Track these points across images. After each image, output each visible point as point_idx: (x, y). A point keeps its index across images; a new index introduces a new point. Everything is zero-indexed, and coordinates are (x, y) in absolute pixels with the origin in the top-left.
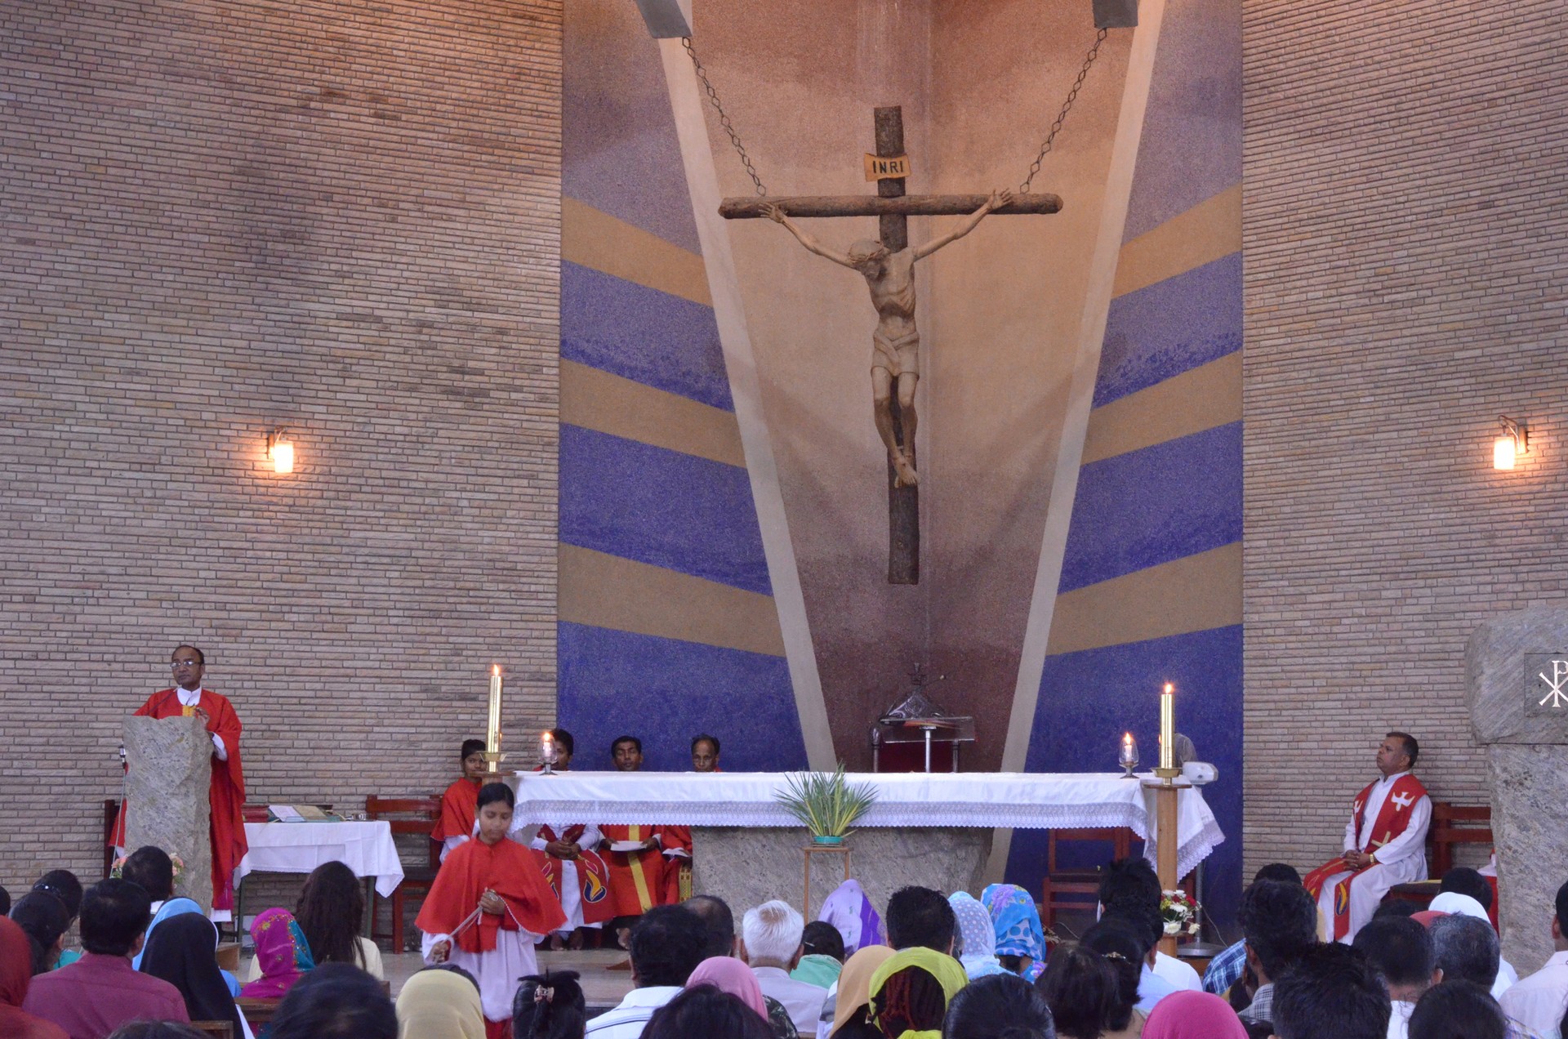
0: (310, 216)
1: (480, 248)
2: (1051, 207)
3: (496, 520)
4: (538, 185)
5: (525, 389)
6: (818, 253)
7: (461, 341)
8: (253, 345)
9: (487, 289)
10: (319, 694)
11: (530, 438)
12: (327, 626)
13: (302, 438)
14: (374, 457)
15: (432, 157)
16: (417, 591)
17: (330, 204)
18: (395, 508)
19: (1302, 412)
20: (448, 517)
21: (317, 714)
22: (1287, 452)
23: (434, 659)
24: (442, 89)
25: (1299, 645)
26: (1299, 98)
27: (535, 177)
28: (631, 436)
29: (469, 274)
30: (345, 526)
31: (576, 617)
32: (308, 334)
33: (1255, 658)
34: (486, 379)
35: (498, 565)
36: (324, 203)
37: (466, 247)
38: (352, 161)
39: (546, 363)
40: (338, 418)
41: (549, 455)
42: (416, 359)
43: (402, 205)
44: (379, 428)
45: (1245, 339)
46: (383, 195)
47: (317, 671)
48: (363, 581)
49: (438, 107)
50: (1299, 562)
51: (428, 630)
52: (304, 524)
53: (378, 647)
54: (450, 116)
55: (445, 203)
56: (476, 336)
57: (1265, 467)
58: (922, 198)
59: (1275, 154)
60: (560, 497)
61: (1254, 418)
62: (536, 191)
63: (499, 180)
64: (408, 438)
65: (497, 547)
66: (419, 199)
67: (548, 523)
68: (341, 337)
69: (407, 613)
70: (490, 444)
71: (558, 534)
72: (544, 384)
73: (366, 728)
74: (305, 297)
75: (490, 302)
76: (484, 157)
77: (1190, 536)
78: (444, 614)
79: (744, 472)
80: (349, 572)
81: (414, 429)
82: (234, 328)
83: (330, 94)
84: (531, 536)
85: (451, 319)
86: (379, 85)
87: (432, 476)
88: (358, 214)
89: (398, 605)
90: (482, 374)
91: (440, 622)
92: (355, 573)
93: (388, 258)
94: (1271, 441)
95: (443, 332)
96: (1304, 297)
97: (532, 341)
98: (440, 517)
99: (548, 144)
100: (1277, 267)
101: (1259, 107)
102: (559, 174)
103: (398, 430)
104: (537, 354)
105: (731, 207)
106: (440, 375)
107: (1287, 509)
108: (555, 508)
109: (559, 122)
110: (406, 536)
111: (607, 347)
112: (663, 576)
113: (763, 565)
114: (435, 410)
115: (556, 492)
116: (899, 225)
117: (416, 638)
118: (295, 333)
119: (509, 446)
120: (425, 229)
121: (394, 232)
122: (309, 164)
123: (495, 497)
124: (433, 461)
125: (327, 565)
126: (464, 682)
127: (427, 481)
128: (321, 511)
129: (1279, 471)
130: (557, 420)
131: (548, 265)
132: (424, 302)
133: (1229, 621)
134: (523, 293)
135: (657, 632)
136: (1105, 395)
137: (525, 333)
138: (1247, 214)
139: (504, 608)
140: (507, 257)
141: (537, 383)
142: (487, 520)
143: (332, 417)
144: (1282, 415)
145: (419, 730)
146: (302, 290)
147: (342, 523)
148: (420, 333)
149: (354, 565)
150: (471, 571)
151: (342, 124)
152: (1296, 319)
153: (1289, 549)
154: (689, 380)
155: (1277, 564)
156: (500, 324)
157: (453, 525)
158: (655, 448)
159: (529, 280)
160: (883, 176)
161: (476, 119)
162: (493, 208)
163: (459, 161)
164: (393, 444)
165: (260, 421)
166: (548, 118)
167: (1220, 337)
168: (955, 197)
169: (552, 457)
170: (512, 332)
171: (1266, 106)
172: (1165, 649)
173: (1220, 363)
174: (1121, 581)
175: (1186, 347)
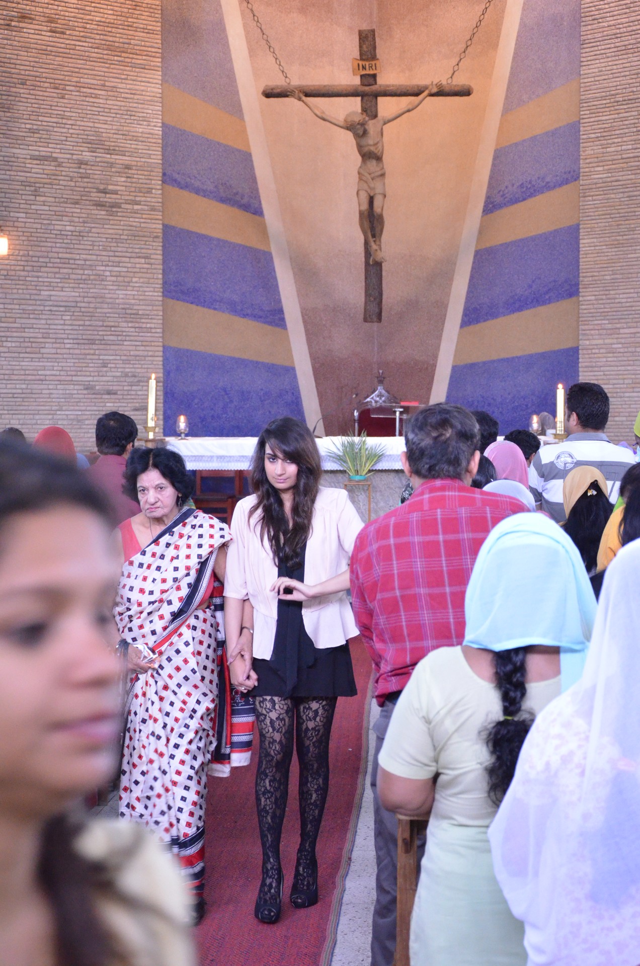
0: (13, 94)
1: (114, 115)
2: (465, 92)
3: (127, 284)
4: (148, 76)
5: (142, 203)
6: (324, 120)
7: (104, 173)
9: (119, 141)
10: (25, 391)
11: (146, 234)
12: (28, 350)
13: (11, 233)
14: (54, 245)
15: (85, 58)
16: (81, 328)
17: (25, 87)
18: (67, 277)
19: (617, 219)
20: (98, 282)
21: (23, 404)
22: (607, 243)
23: (91, 369)
24: (90, 15)
25: (615, 359)
26: (618, 26)
27: (146, 71)
28: (203, 231)
29: (108, 131)
30: (38, 288)
31: (174, 343)
32: (14, 168)
33: (586, 367)
34: (119, 197)
35: (128, 311)
36: (21, 86)
37: (105, 114)
38: (37, 60)
39: (154, 186)
40: (32, 220)
41: (157, 244)
42: (78, 184)
43: (68, 88)
44: (57, 227)
45: (581, 174)
46: (57, 81)
47: (23, 377)
48: (49, 322)
49: (88, 26)
50: (615, 309)
51: (87, 352)
52: (14, 286)
53: (58, 362)
54: (95, 32)
55: (92, 86)
56: (113, 170)
57: (595, 251)
58: (388, 86)
59: (601, 61)
60: (163, 270)
61: (586, 222)
62: (147, 80)
63: (125, 73)
64: (74, 234)
65: (127, 301)
66: (78, 84)
67: (157, 286)
68: (33, 170)
69: (75, 341)
70: (122, 237)
71: (163, 292)
72: (153, 200)
73: (52, 412)
74: (11, 145)
75: (121, 149)
76: (116, 58)
77: (547, 293)
78: (97, 342)
79: (270, 254)
80: (41, 316)
81: (78, 228)
83: (23, 17)
84: (147, 294)
85: (98, 159)
86: (53, 11)
87: (89, 257)
88: (41, 93)
89: (70, 337)
90: (117, 194)
91: (94, 347)
92: (44, 317)
93: (60, 121)
94: (598, 236)
95: (93, 168)
96: (620, 148)
97: (146, 173)
98: (94, 282)
99: (153, 50)
100: (602, 130)
101: (592, 32)
102: (160, 69)
103: (68, 228)
104: (148, 182)
105: (271, 91)
106: (92, 194)
107: (608, 277)
108: (160, 276)
109: (159, 37)
110: (73, 294)
111: (189, 177)
112: (223, 318)
113: (281, 311)
114: (90, 216)
115: (161, 267)
116: (373, 103)
117: (81, 357)
118: (6, 168)
119: (133, 238)
120: (81, 103)
121: (63, 105)
122: (12, 61)
123: (125, 270)
124: (89, 247)
125: (27, 312)
126: (109, 383)
127: (85, 260)
128: (23, 278)
129: (602, 254)
130: (161, 222)
131: (155, 126)
132: (81, 149)
133: (569, 344)
134: (140, 143)
135: (219, 352)
136: (490, 207)
137: (142, 168)
138: (583, 97)
139: (132, 338)
140: (130, 121)
141: (149, 199)
142: (121, 284)
143: (29, 220)
144: (605, 221)
145: (83, 412)
146: (9, 141)
147: (36, 286)
148: (80, 168)
149: (44, 312)
150: (112, 315)
151: (31, 36)
152: (614, 162)
153: (609, 301)
154: (238, 198)
155: (602, 310)
156: (127, 162)
157: (101, 287)
158: (219, 240)
159: (144, 135)
160: (364, 72)
161: (111, 34)
162: (122, 90)
163: (101, 60)
164: (65, 237)
166: (153, 34)
167: (565, 173)
168: (407, 86)
169: (158, 245)
170: (134, 168)
171: (596, 31)
172: (529, 361)
173: (565, 187)
174: (501, 320)
175: (543, 179)
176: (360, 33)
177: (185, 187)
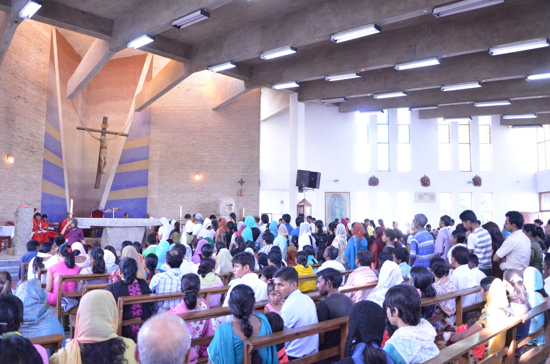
0: (15, 117)
1: (36, 128)
2: (127, 136)
3: (35, 174)
4: (43, 118)
6: (94, 137)
7: (33, 143)
8: (6, 139)
9: (36, 135)
11: (40, 161)
12: (14, 191)
13: (13, 157)
14: (21, 161)
15: (31, 111)
16: (25, 185)
17: (18, 116)
18: (23, 171)
20: (30, 173)
24: (33, 99)
28: (51, 162)
29: (34, 132)
31: (44, 191)
32: (14, 138)
33: (150, 202)
35: (35, 182)
37: (34, 127)
38: (21, 109)
39: (42, 148)
42: (27, 145)
43: (27, 118)
44: (22, 156)
45: (149, 158)
46: (24, 116)
48: (19, 183)
49: (32, 102)
51: (26, 192)
52: (12, 172)
53: (20, 195)
54: (33, 104)
55: (32, 119)
56: (35, 142)
57: (153, 176)
58: (109, 131)
59: (156, 133)
60: (43, 171)
61: (151, 169)
63: (39, 116)
64: (25, 159)
65: (35, 179)
66: (29, 118)
67: (41, 175)
68: (18, 140)
70: (35, 161)
71: (42, 177)
74: (14, 132)
75: (36, 137)
76: (37, 112)
77: (137, 184)
79: (63, 169)
80: (17, 181)
81: (26, 157)
82: (4, 135)
83: (19, 97)
84: (39, 177)
85: (32, 139)
86: (25, 97)
87: (28, 166)
88: (21, 118)
89: (23, 188)
90: (35, 149)
91: (28, 191)
93: (25, 127)
94: (154, 172)
95: (30, 141)
97: (41, 144)
99: (45, 112)
100: (156, 149)
102: (45, 117)
103: (24, 157)
105: (79, 128)
106: (30, 148)
107: (157, 182)
108: (42, 173)
109: (46, 109)
110: (24, 176)
111: (50, 147)
112: (54, 185)
113: (64, 184)
114: (29, 154)
116: (104, 135)
118: (12, 138)
119: (37, 162)
120: (29, 123)
121: (25, 123)
122: (15, 108)
123: (35, 170)
124: (28, 163)
125: (14, 180)
126: (30, 202)
130: (43, 158)
131: (44, 132)
132: (28, 135)
133: (144, 197)
134: (40, 136)
135: (52, 194)
136: (121, 163)
138: (150, 141)
139: (36, 189)
140: (39, 130)
141: (41, 151)
143: (16, 154)
144: (156, 169)
146: (13, 130)
148: (28, 141)
150: (32, 182)
151: (20, 102)
152: (159, 156)
153: (156, 187)
154: (58, 154)
155: (154, 189)
156: (37, 141)
158: (54, 164)
159: (41, 134)
160: (104, 127)
161: (36, 106)
162: (38, 121)
163: (34, 112)
164: (23, 159)
165: (6, 153)
166: (45, 107)
167: (144, 157)
168: (114, 132)
169: (42, 164)
170: (39, 142)
171: (154, 126)
172: (132, 200)
173: (144, 161)
174: (123, 191)
175: (138, 158)
176: (104, 118)
177: (48, 149)
